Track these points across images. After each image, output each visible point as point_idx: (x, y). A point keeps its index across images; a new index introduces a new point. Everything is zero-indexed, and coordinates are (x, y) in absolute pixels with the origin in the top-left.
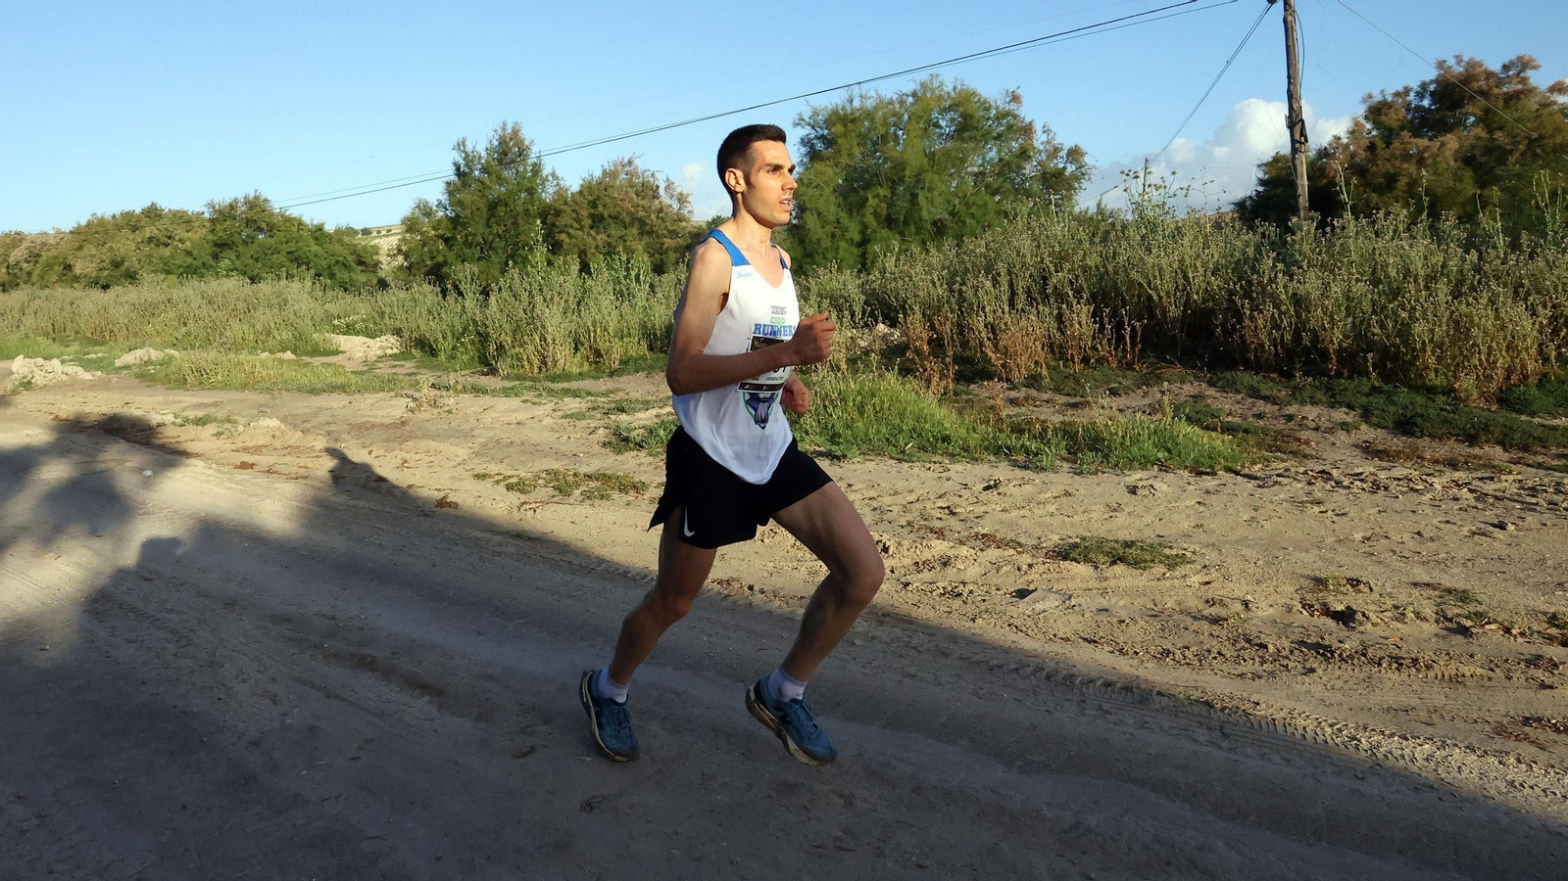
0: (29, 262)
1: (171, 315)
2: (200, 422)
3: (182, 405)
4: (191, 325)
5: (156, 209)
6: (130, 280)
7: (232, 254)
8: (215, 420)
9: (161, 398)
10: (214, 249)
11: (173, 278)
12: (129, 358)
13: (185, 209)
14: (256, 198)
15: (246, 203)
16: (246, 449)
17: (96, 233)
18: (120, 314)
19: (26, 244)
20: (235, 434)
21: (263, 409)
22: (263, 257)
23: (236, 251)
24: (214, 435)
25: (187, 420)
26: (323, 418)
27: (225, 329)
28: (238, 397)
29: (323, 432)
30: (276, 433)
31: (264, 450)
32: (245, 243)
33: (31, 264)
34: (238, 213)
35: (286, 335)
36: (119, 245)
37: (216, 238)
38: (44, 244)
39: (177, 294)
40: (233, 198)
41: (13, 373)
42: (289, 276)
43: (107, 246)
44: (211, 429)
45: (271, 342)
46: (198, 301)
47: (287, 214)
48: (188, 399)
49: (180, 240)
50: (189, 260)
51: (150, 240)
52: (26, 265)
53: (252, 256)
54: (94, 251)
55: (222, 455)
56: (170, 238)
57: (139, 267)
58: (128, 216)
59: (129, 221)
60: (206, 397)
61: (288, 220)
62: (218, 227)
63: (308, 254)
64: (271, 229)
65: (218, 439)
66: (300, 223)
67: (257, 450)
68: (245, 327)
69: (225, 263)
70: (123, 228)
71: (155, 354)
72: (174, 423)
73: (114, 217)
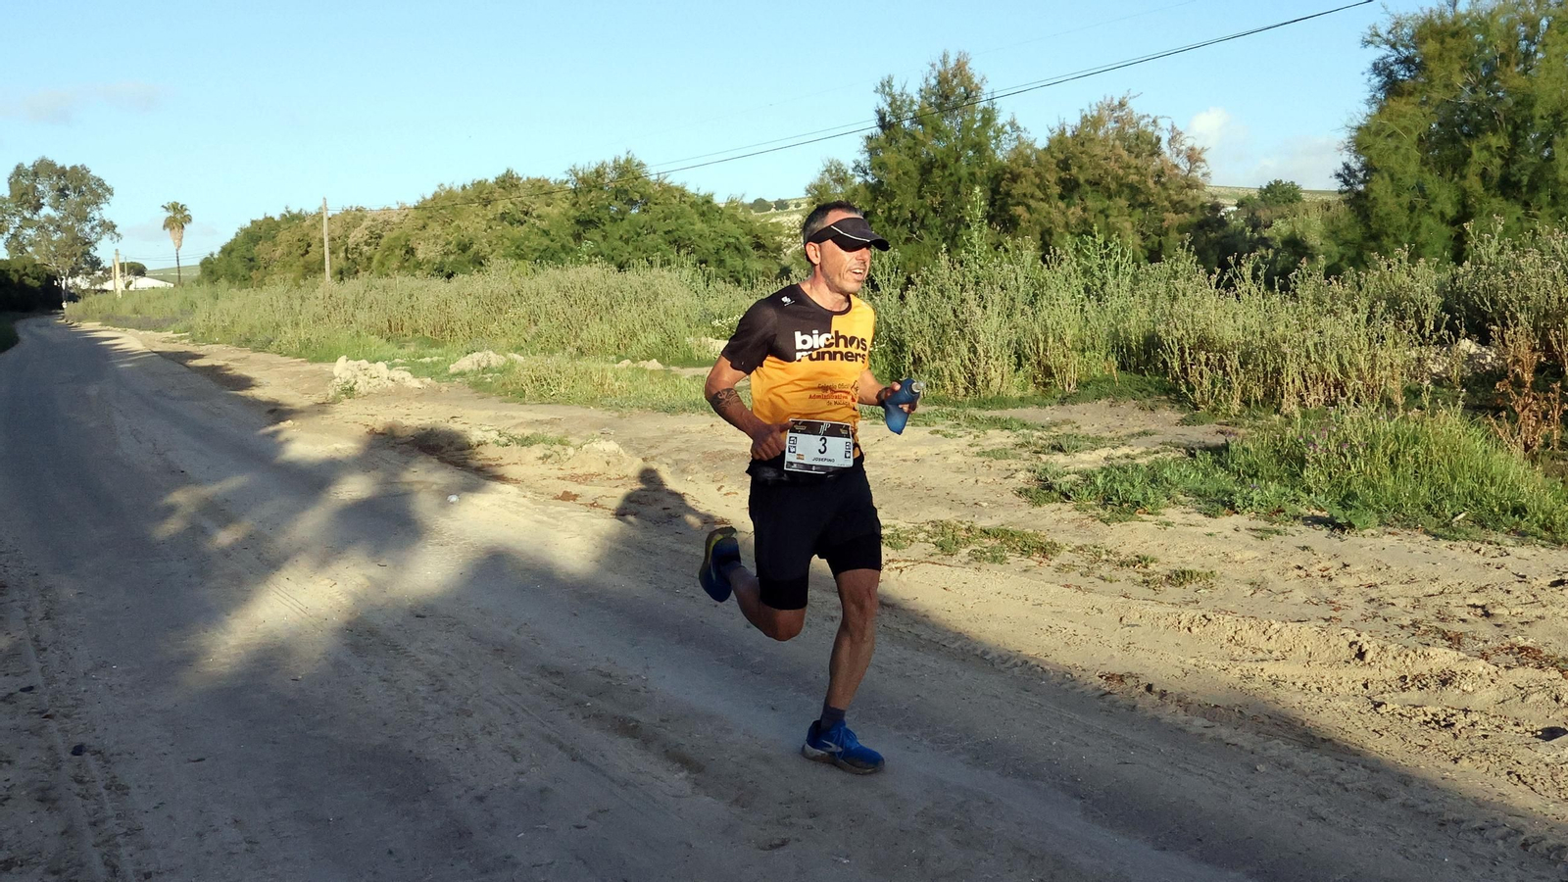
0: (369, 245)
1: (521, 311)
2: (527, 442)
3: (514, 422)
4: (542, 324)
5: (512, 178)
6: (478, 267)
7: (595, 234)
8: (544, 441)
9: (492, 413)
10: (577, 227)
11: (525, 265)
12: (466, 363)
13: (546, 177)
14: (628, 161)
15: (615, 168)
16: (574, 478)
17: (443, 208)
18: (461, 311)
19: (366, 223)
20: (564, 458)
21: (605, 429)
22: (635, 237)
23: (603, 231)
24: (540, 458)
25: (512, 439)
26: (674, 443)
27: (582, 329)
28: (580, 414)
29: (670, 462)
30: (612, 459)
31: (595, 480)
32: (613, 220)
33: (373, 247)
34: (607, 181)
35: (653, 338)
36: (467, 223)
37: (577, 214)
38: (386, 222)
39: (528, 285)
40: (599, 162)
41: (335, 378)
42: (666, 263)
43: (453, 224)
44: (538, 450)
45: (635, 348)
46: (552, 294)
47: (667, 181)
48: (522, 414)
49: (539, 217)
50: (546, 242)
51: (503, 216)
52: (366, 248)
53: (621, 237)
54: (438, 230)
55: (544, 483)
56: (526, 214)
57: (489, 250)
58: (480, 185)
59: (481, 193)
60: (543, 413)
61: (668, 190)
62: (581, 200)
63: (691, 234)
64: (646, 201)
65: (544, 463)
66: (683, 193)
67: (587, 478)
68: (606, 327)
69: (587, 246)
70: (473, 201)
71: (495, 359)
72: (496, 442)
73: (464, 187)
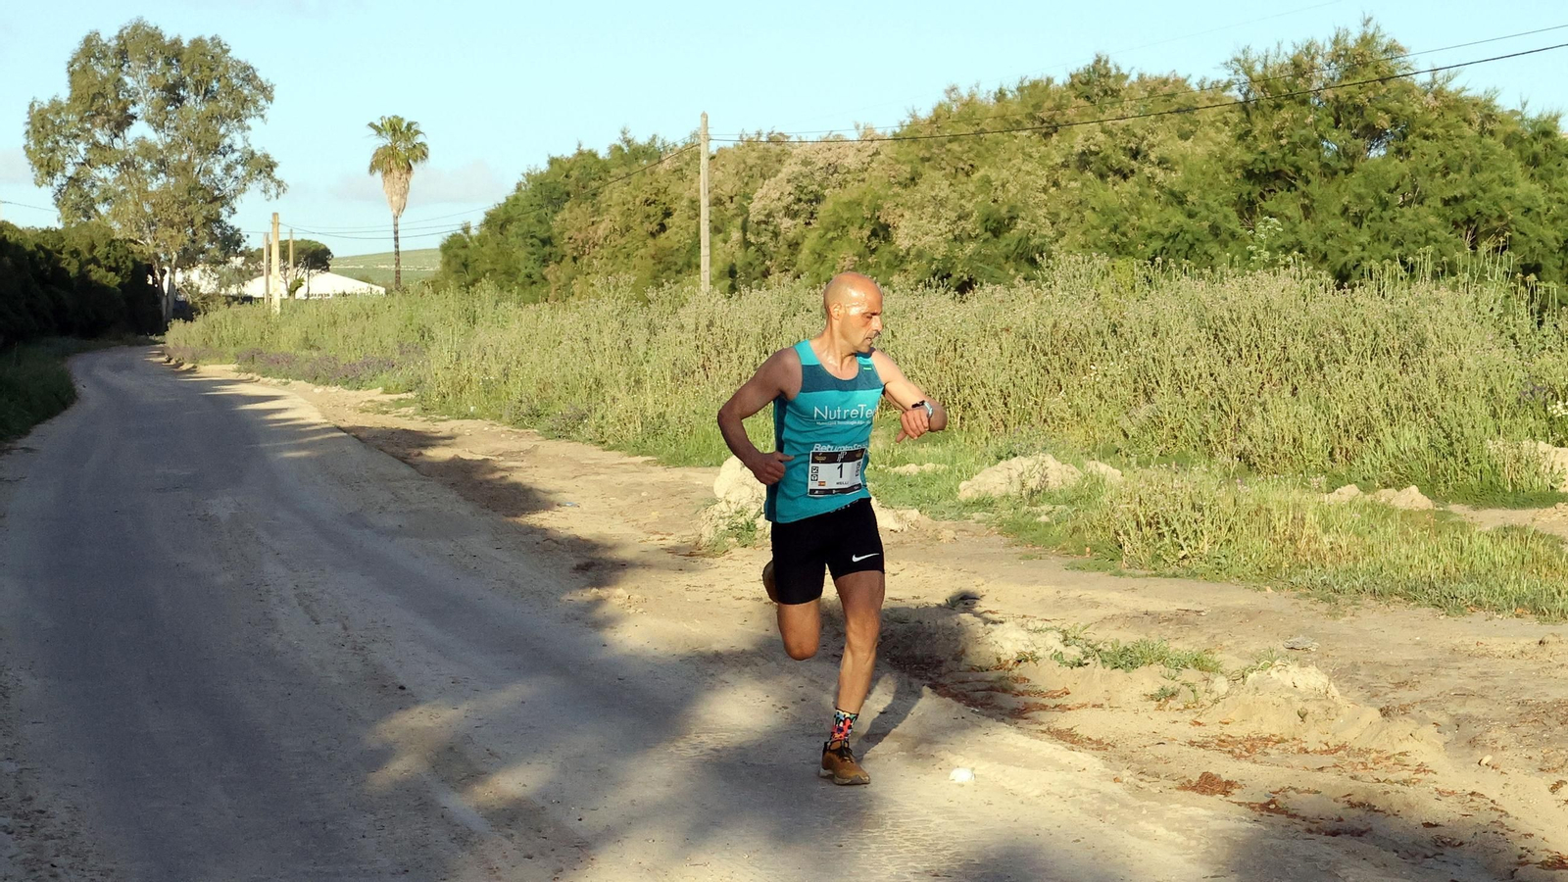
0: (794, 215)
1: (1116, 369)
2: (1125, 660)
3: (1101, 612)
4: (1164, 397)
5: (1107, 75)
6: (1026, 268)
7: (1289, 204)
8: (1161, 659)
9: (1049, 591)
10: (1247, 187)
11: (1129, 268)
12: (994, 480)
13: (1182, 75)
14: (1366, 41)
15: (1336, 57)
16: (1223, 744)
17: (954, 138)
18: (989, 364)
19: (790, 168)
20: (1206, 699)
21: (1299, 640)
22: (1377, 210)
23: (1305, 195)
24: (1152, 697)
25: (1093, 651)
26: (1453, 679)
27: (1250, 414)
28: (1242, 602)
29: (1444, 719)
30: (1311, 707)
31: (1274, 752)
32: (1329, 172)
33: (800, 221)
34: (1316, 84)
35: (1411, 437)
36: (1005, 173)
37: (1248, 157)
38: (832, 168)
39: (1135, 312)
40: (1302, 43)
41: (715, 501)
42: (1445, 270)
43: (976, 176)
44: (1148, 679)
45: (1369, 459)
46: (1188, 332)
47: (1452, 87)
48: (1115, 596)
49: (1162, 162)
50: (1178, 218)
51: (1084, 160)
52: (787, 223)
53: (1345, 210)
54: (943, 190)
55: (1161, 751)
56: (1135, 154)
57: (1051, 233)
58: (1035, 92)
59: (1037, 106)
60: (1163, 597)
61: (1455, 106)
62: (1259, 125)
63: (1506, 206)
64: (1404, 131)
65: (1159, 708)
66: (1488, 114)
67: (1253, 747)
68: (1306, 410)
69: (1266, 228)
70: (1019, 125)
71: (1059, 473)
72: (1058, 656)
73: (1001, 96)
